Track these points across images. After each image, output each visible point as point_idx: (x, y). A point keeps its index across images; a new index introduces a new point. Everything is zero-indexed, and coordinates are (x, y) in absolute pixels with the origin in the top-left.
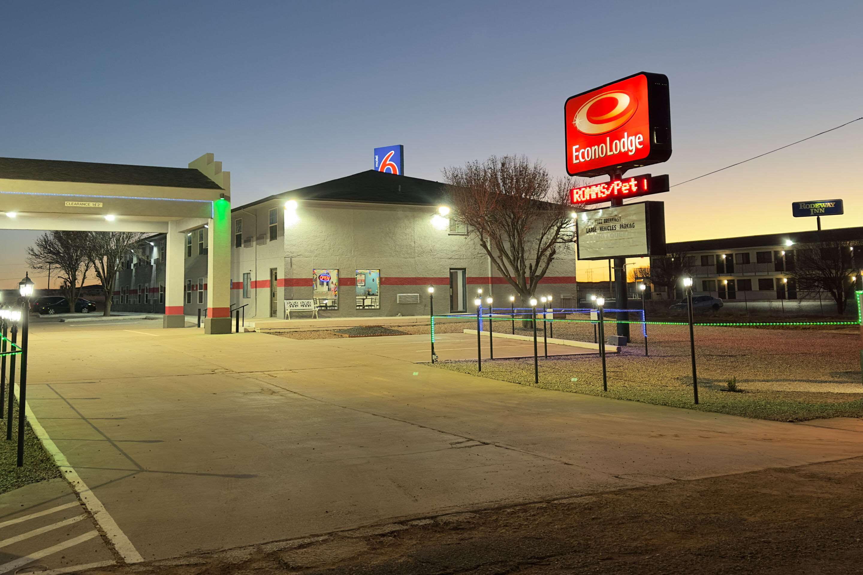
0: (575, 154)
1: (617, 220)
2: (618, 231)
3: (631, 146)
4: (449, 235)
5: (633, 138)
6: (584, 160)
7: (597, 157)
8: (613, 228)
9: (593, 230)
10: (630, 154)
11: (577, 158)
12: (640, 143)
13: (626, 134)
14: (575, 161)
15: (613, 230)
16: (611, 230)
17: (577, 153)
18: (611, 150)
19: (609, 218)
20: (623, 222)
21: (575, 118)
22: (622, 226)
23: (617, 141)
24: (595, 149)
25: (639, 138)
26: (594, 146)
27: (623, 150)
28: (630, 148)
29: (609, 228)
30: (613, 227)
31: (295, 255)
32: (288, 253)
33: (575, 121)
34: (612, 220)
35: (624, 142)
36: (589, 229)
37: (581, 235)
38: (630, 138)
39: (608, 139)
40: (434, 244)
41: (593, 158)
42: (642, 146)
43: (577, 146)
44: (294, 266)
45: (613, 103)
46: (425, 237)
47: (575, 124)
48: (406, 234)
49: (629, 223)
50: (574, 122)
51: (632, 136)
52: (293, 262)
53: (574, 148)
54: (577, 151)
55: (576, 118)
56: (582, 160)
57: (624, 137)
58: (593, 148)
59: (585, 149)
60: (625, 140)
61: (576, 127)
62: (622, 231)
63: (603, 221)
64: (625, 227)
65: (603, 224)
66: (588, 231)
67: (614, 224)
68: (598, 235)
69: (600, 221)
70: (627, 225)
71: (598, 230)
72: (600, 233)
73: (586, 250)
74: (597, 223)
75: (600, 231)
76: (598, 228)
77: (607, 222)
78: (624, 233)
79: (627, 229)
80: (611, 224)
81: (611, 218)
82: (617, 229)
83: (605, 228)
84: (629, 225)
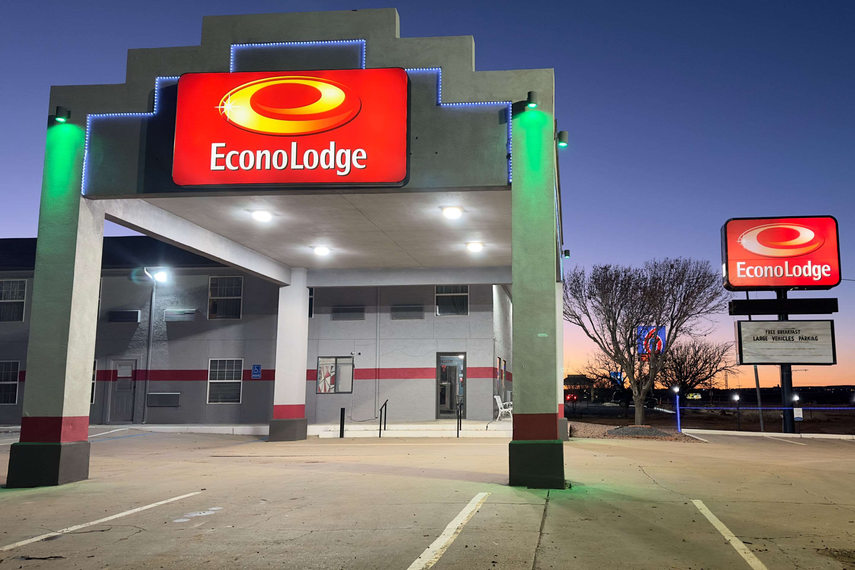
0: (739, 269)
1: (795, 332)
2: (796, 342)
3: (816, 272)
5: (819, 267)
6: (753, 276)
7: (771, 275)
8: (789, 339)
9: (763, 339)
10: (815, 279)
12: (827, 272)
13: (809, 262)
14: (740, 276)
15: (789, 340)
16: (787, 340)
17: (744, 269)
18: (790, 272)
19: (785, 330)
20: (803, 334)
21: (740, 238)
22: (800, 338)
23: (799, 267)
24: (769, 269)
25: (826, 268)
26: (767, 266)
27: (805, 275)
28: (815, 274)
29: (785, 338)
30: (791, 338)
33: (740, 240)
34: (788, 331)
35: (807, 268)
36: (757, 337)
38: (815, 267)
39: (787, 263)
41: (766, 275)
42: (829, 275)
43: (744, 263)
47: (740, 243)
49: (812, 336)
50: (738, 241)
51: (817, 265)
53: (738, 264)
54: (742, 266)
56: (749, 276)
57: (807, 264)
58: (766, 268)
59: (755, 267)
60: (809, 267)
61: (742, 246)
62: (801, 342)
63: (776, 332)
64: (806, 339)
65: (776, 334)
66: (755, 339)
67: (791, 335)
68: (770, 343)
69: (773, 332)
70: (808, 338)
71: (770, 340)
72: (772, 342)
73: (753, 355)
74: (768, 333)
75: (772, 340)
76: (769, 337)
77: (781, 333)
78: (804, 344)
79: (809, 341)
80: (788, 335)
81: (787, 330)
82: (795, 340)
83: (779, 338)
84: (810, 338)
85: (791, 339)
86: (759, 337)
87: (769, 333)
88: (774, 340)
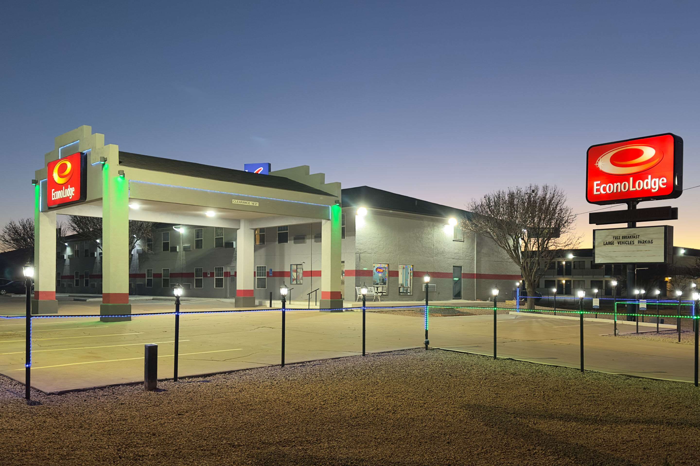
0: (595, 188)
1: (636, 237)
2: (636, 245)
3: (655, 185)
4: (453, 241)
5: (657, 180)
6: (605, 192)
7: (619, 191)
8: (631, 243)
9: (611, 243)
10: (653, 191)
11: (598, 190)
12: (663, 184)
13: (650, 176)
14: (595, 193)
16: (628, 244)
17: (599, 187)
18: (634, 186)
19: (628, 235)
20: (642, 238)
21: (597, 161)
22: (639, 242)
23: (641, 181)
24: (617, 185)
25: (663, 180)
26: (617, 183)
27: (646, 188)
28: (653, 187)
29: (627, 243)
31: (362, 251)
32: (358, 250)
33: (598, 163)
35: (647, 182)
36: (607, 242)
37: (598, 247)
38: (654, 180)
39: (631, 179)
40: (444, 247)
41: (615, 191)
42: (665, 186)
43: (599, 182)
44: (361, 260)
45: (639, 153)
46: (440, 241)
47: (597, 165)
48: (429, 239)
49: (648, 240)
50: (596, 164)
51: (656, 178)
52: (361, 257)
53: (595, 183)
54: (597, 185)
55: (599, 161)
56: (603, 192)
57: (647, 178)
58: (615, 185)
59: (607, 185)
60: (649, 180)
61: (598, 168)
62: (640, 245)
63: (621, 237)
64: (643, 243)
65: (621, 240)
66: (605, 244)
67: (632, 240)
68: (616, 247)
69: (618, 237)
70: (646, 242)
71: (616, 244)
72: (618, 246)
73: (603, 257)
74: (614, 239)
75: (617, 244)
76: (616, 242)
77: (625, 238)
78: (642, 247)
79: (646, 244)
80: (629, 240)
81: (629, 236)
82: (635, 244)
83: (623, 243)
84: (647, 242)
85: (632, 243)
86: (608, 242)
87: (616, 238)
88: (619, 244)
